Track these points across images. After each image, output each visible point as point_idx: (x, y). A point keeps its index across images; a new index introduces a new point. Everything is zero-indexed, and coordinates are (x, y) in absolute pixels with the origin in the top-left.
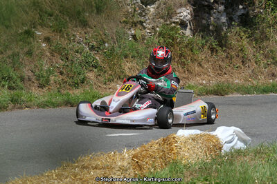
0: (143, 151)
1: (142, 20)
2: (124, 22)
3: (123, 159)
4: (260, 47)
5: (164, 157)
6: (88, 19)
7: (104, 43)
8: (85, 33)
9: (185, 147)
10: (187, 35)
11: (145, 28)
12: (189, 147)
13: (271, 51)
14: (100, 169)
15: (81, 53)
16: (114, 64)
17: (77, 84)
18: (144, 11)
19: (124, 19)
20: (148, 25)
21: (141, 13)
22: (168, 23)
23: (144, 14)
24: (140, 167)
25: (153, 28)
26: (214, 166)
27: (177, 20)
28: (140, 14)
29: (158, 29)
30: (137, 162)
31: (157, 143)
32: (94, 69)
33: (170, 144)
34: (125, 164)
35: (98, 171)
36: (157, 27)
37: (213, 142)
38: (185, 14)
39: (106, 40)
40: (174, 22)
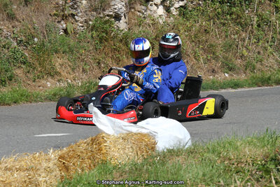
0: (70, 151)
1: (74, 13)
2: (55, 15)
3: (49, 160)
4: (199, 41)
5: (92, 158)
6: (16, 12)
7: (33, 37)
8: (13, 27)
9: (115, 147)
10: (121, 29)
11: (77, 21)
12: (119, 147)
13: (212, 46)
14: (24, 171)
15: (8, 48)
16: (44, 60)
17: (5, 81)
18: (75, 3)
19: (55, 12)
20: (80, 19)
21: (72, 5)
22: (102, 15)
23: (76, 6)
24: (67, 169)
25: (86, 22)
26: (145, 167)
27: (111, 13)
28: (72, 7)
29: (91, 23)
30: (64, 163)
31: (85, 143)
32: (23, 66)
33: (100, 144)
34: (51, 165)
35: (22, 173)
36: (90, 20)
37: (145, 142)
38: (120, 6)
39: (35, 34)
40: (108, 15)
